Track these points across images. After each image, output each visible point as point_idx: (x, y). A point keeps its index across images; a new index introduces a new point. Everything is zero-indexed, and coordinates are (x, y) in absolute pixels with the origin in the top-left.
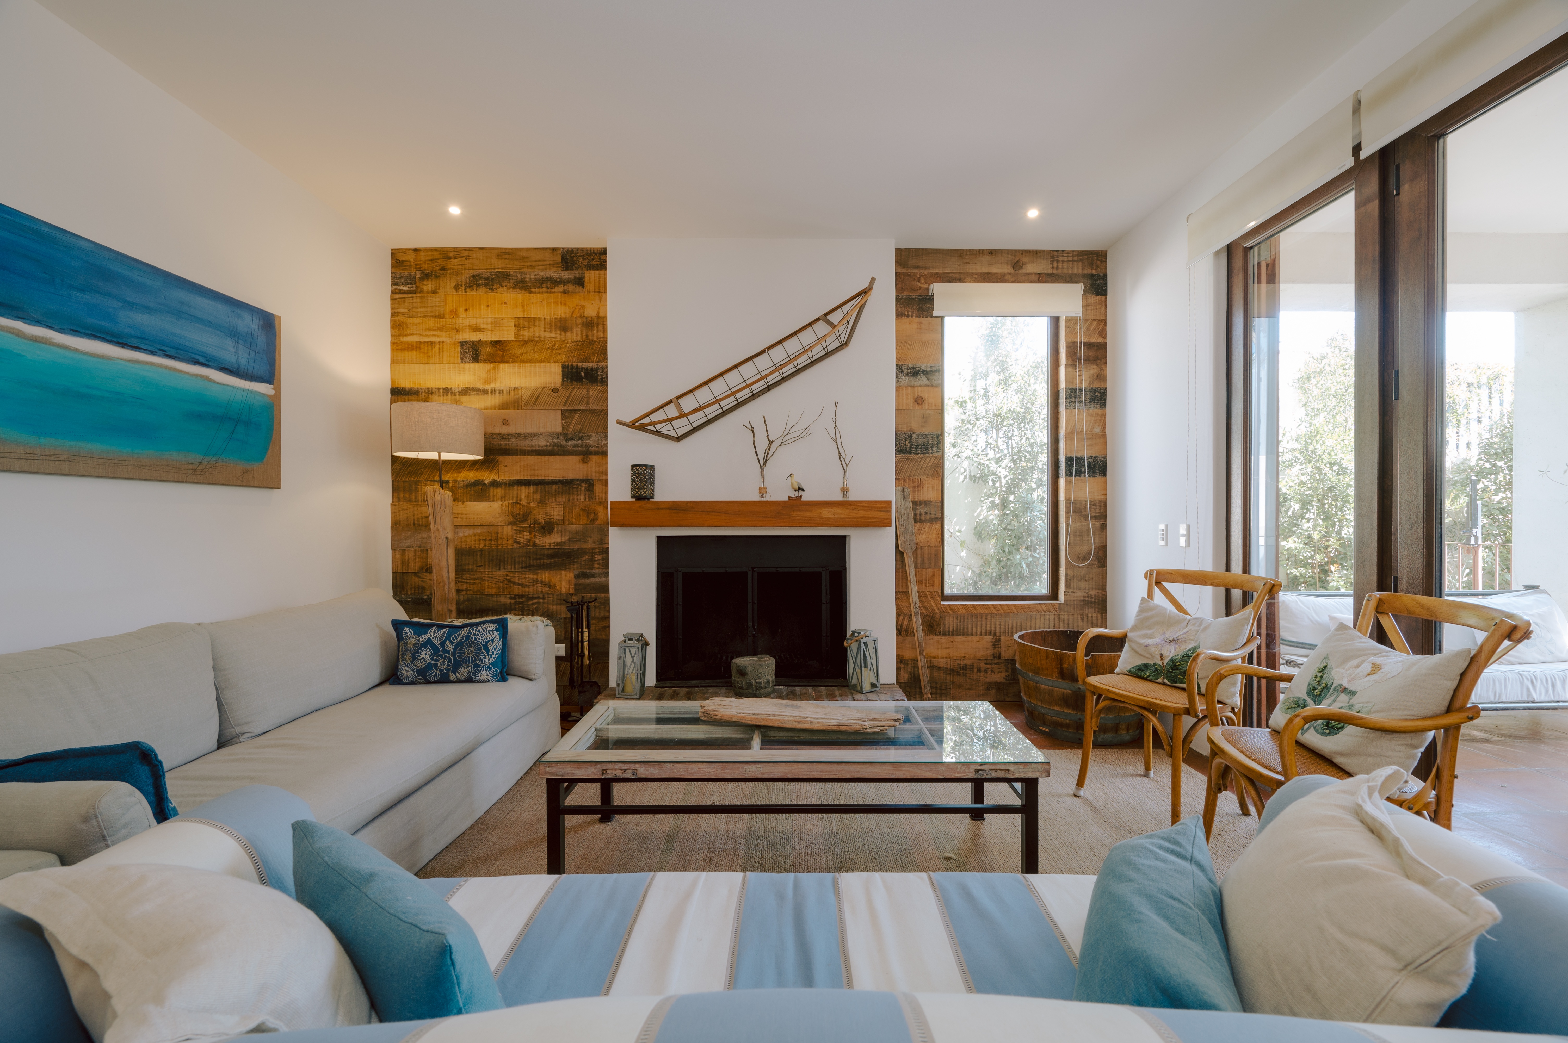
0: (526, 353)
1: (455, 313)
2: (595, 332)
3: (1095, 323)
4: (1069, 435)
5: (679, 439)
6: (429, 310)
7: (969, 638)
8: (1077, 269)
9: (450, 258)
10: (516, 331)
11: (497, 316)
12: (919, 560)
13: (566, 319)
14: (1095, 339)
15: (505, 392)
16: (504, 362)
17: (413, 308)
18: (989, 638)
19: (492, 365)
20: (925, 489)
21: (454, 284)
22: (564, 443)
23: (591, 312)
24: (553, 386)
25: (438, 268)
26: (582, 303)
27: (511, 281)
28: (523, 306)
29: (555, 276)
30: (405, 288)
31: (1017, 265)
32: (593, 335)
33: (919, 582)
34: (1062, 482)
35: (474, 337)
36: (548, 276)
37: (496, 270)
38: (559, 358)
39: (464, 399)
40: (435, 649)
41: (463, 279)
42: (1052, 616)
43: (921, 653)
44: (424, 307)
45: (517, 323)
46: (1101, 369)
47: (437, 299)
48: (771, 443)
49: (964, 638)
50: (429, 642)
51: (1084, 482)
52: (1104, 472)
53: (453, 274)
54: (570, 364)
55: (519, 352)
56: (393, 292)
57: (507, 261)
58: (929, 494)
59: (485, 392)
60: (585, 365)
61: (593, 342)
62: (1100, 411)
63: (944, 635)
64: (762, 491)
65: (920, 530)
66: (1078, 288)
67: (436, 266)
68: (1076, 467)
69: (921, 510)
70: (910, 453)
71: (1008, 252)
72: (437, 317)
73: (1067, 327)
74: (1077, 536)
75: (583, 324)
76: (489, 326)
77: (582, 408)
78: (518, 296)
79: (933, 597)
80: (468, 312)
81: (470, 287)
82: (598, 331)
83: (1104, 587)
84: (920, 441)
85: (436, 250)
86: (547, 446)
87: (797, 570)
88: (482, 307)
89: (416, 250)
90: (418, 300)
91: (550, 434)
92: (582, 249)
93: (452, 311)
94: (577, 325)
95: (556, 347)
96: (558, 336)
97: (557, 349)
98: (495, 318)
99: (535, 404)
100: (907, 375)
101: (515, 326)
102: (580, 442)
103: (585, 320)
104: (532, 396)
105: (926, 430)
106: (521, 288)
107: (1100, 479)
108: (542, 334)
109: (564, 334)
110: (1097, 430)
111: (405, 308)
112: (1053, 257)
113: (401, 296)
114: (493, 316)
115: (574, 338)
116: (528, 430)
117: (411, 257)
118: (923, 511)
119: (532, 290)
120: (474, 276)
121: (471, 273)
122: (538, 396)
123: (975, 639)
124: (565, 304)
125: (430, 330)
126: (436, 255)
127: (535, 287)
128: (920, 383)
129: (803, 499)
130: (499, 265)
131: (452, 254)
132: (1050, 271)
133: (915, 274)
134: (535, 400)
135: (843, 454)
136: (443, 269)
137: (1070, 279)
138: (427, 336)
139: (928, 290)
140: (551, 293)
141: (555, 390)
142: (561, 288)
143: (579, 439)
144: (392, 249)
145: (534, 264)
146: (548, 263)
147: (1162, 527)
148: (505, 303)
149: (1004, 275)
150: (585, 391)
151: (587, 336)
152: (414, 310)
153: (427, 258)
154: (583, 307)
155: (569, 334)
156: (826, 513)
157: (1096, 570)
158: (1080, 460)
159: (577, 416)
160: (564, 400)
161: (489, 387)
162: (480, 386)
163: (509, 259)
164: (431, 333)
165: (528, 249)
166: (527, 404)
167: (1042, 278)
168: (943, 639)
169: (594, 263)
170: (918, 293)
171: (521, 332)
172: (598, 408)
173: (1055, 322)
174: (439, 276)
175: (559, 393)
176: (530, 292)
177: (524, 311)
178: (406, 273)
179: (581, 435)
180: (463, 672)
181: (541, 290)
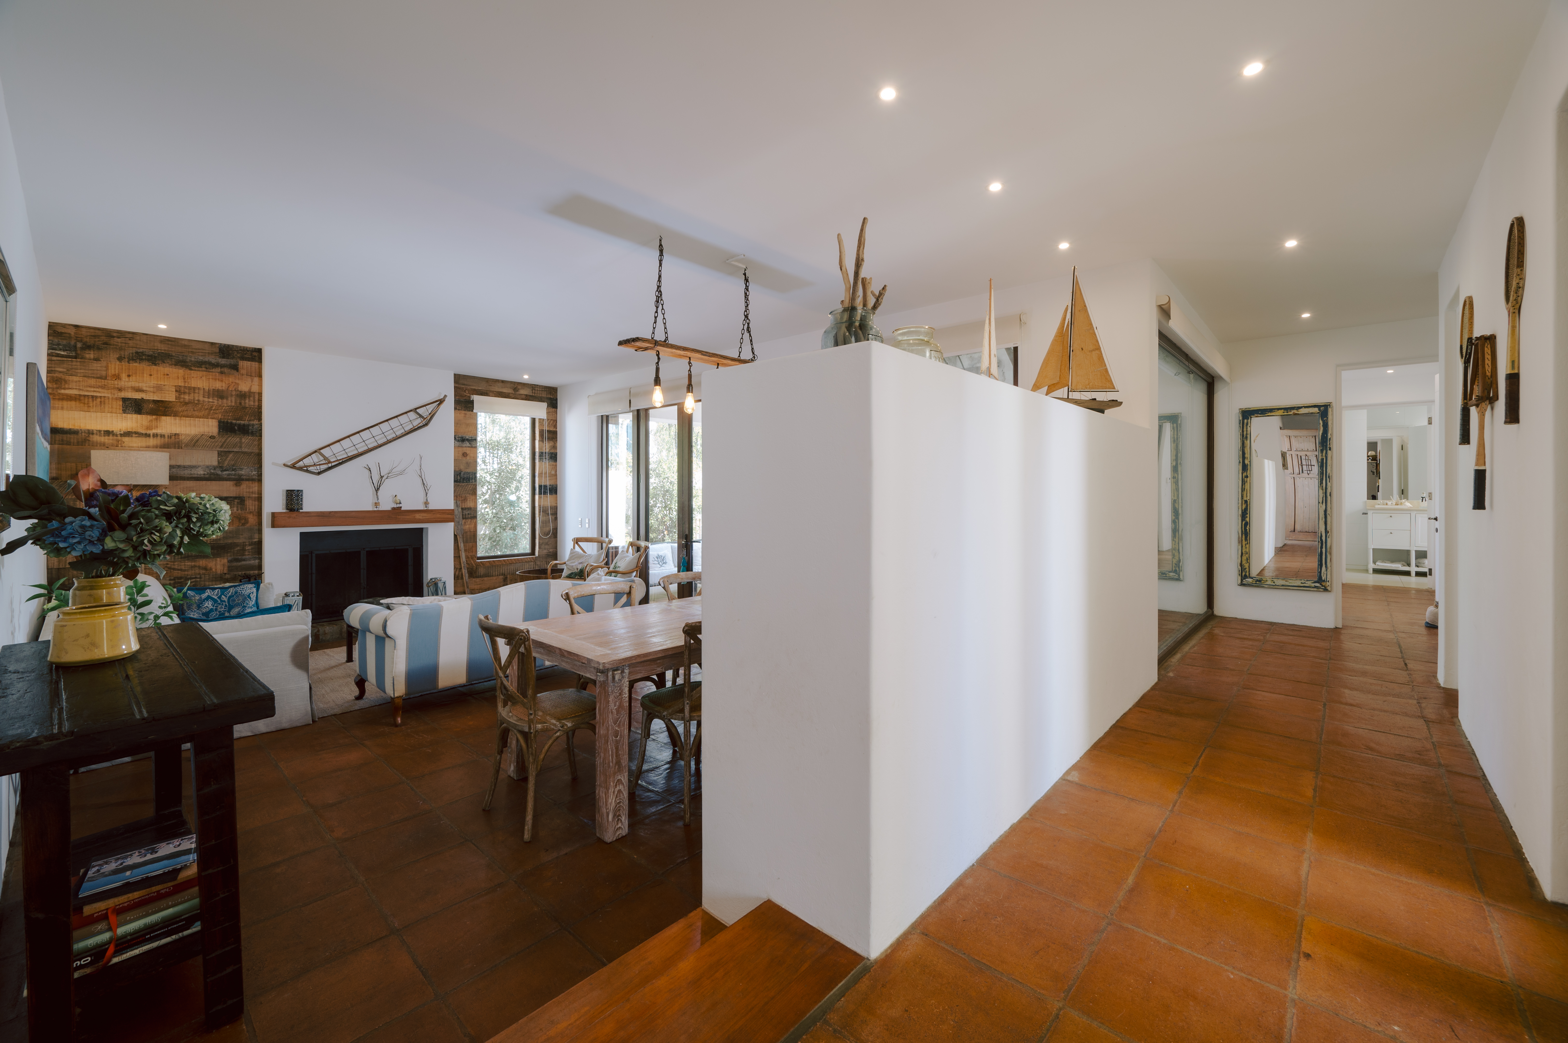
0: (187, 410)
1: (117, 377)
2: (247, 401)
3: (552, 421)
4: (540, 474)
5: (319, 473)
6: (90, 372)
7: (492, 578)
8: (544, 395)
9: (114, 337)
10: (177, 395)
11: (159, 383)
12: (465, 539)
13: (223, 391)
14: (552, 429)
15: (166, 436)
16: (166, 415)
17: (72, 369)
18: (501, 577)
19: (154, 417)
20: (468, 502)
21: (117, 356)
22: (220, 473)
23: (244, 387)
24: (210, 434)
25: (100, 343)
26: (237, 381)
27: (173, 360)
28: (184, 379)
29: (213, 361)
30: (62, 353)
31: (516, 389)
32: (245, 403)
33: (465, 550)
34: (537, 497)
35: (137, 396)
36: (207, 360)
37: (159, 351)
38: (216, 416)
39: (126, 439)
40: (215, 601)
41: (127, 353)
42: (532, 563)
43: (468, 587)
44: (85, 369)
45: (178, 389)
46: (555, 444)
47: (99, 365)
48: (382, 477)
49: (489, 578)
50: (208, 598)
51: (547, 497)
52: (556, 493)
53: (116, 348)
54: (226, 421)
55: (180, 409)
56: (48, 355)
57: (170, 346)
58: (470, 504)
59: (147, 436)
60: (238, 422)
61: (245, 408)
62: (554, 464)
63: (478, 577)
64: (376, 504)
65: (465, 523)
66: (545, 405)
67: (98, 341)
68: (544, 490)
69: (466, 512)
70: (460, 482)
71: (511, 382)
72: (98, 378)
73: (539, 422)
74: (544, 523)
75: (237, 395)
76: (152, 389)
77: (235, 450)
78: (181, 371)
79: (472, 558)
80: (131, 378)
81: (133, 360)
82: (249, 401)
83: (556, 548)
84: (465, 476)
85: (99, 329)
86: (204, 474)
87: (393, 548)
88: (145, 375)
89: (76, 326)
90: (78, 364)
91: (208, 467)
92: (237, 346)
93: (114, 375)
94: (232, 395)
95: (214, 408)
96: (216, 401)
97: (214, 410)
98: (157, 384)
99: (194, 446)
100: (458, 441)
101: (176, 391)
102: (233, 472)
103: (239, 393)
104: (192, 440)
105: (468, 470)
106: (182, 366)
107: (554, 496)
108: (201, 398)
109: (220, 400)
110: (553, 472)
111: (63, 368)
112: (532, 387)
113: (59, 358)
114: (156, 383)
115: (230, 404)
116: (187, 463)
117: (72, 332)
118: (467, 513)
119: (193, 368)
120: (137, 353)
121: (134, 350)
122: (197, 441)
123: (494, 578)
124: (222, 381)
125: (91, 387)
126: (99, 333)
127: (194, 366)
128: (464, 445)
129: (402, 509)
130: (162, 348)
131: (115, 334)
132: (531, 394)
133: (463, 388)
134: (195, 443)
135: (426, 484)
136: (106, 343)
137: (541, 400)
138: (87, 391)
139: (470, 397)
140: (209, 372)
141: (212, 437)
142: (219, 370)
143: (233, 470)
144: (49, 322)
145: (194, 350)
146: (207, 352)
147: (580, 519)
148: (168, 375)
149: (509, 393)
150: (238, 439)
151: (240, 403)
152: (73, 370)
153: (89, 334)
154: (238, 384)
155: (225, 401)
156: (418, 516)
157: (553, 540)
158: (545, 486)
159: (231, 455)
160: (220, 444)
161: (151, 432)
162: (144, 432)
163: (171, 345)
164: (92, 389)
165: (189, 340)
166: (187, 445)
167: (528, 398)
168: (478, 580)
169: (246, 356)
170: (464, 398)
171: (182, 396)
172: (249, 451)
173: (533, 421)
174: (102, 349)
175: (216, 440)
176: (191, 370)
177: (185, 382)
178: (65, 342)
179: (234, 468)
180: (235, 611)
181: (200, 369)
